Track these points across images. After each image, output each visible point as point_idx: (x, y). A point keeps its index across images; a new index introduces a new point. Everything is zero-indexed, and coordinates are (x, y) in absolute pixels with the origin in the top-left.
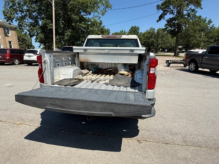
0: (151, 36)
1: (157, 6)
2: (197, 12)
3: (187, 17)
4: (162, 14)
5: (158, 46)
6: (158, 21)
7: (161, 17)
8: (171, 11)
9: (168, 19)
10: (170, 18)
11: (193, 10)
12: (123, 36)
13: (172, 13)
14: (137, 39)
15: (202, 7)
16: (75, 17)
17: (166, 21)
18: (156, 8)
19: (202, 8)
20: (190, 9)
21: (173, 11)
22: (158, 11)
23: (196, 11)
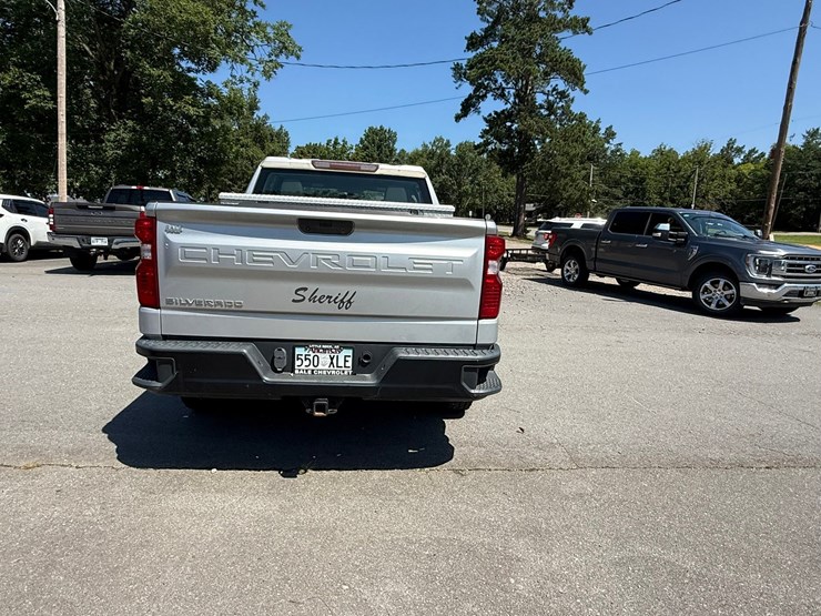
0: (438, 165)
1: (454, 69)
2: (573, 100)
3: (546, 113)
4: (470, 97)
5: (460, 200)
6: (458, 118)
7: (468, 106)
8: (498, 89)
9: (490, 115)
10: (496, 113)
11: (563, 95)
12: (381, 166)
13: (502, 96)
14: (424, 179)
15: (585, 86)
16: (155, 72)
17: (485, 119)
18: (452, 72)
19: (586, 92)
20: (554, 89)
21: (504, 89)
22: (457, 85)
23: (571, 97)
